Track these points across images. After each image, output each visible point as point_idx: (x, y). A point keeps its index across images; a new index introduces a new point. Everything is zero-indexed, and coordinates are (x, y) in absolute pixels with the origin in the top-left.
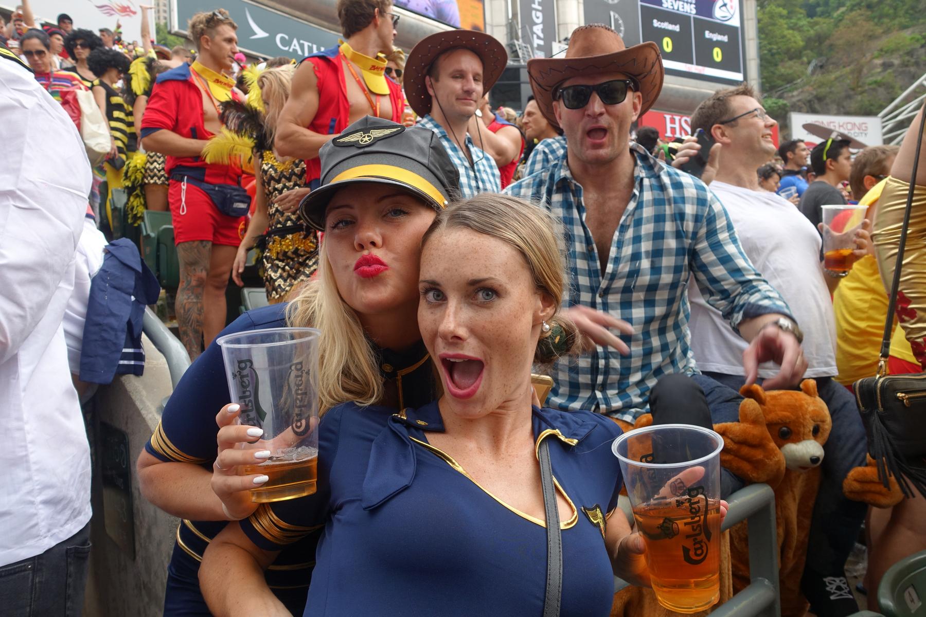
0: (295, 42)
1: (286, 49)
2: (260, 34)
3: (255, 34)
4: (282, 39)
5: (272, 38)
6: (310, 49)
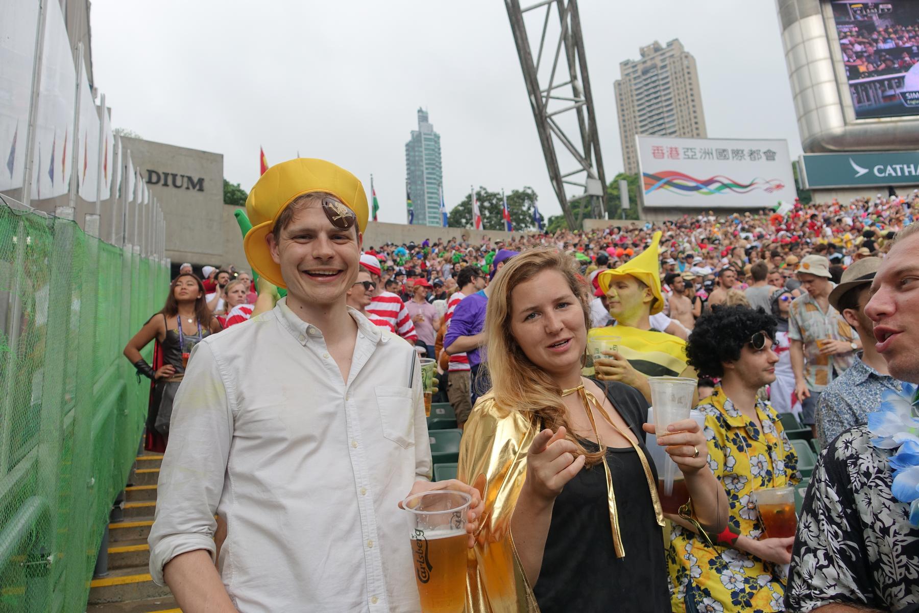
0: (889, 168)
1: (883, 175)
2: (862, 171)
3: (858, 173)
4: (879, 169)
5: (871, 171)
6: (902, 170)
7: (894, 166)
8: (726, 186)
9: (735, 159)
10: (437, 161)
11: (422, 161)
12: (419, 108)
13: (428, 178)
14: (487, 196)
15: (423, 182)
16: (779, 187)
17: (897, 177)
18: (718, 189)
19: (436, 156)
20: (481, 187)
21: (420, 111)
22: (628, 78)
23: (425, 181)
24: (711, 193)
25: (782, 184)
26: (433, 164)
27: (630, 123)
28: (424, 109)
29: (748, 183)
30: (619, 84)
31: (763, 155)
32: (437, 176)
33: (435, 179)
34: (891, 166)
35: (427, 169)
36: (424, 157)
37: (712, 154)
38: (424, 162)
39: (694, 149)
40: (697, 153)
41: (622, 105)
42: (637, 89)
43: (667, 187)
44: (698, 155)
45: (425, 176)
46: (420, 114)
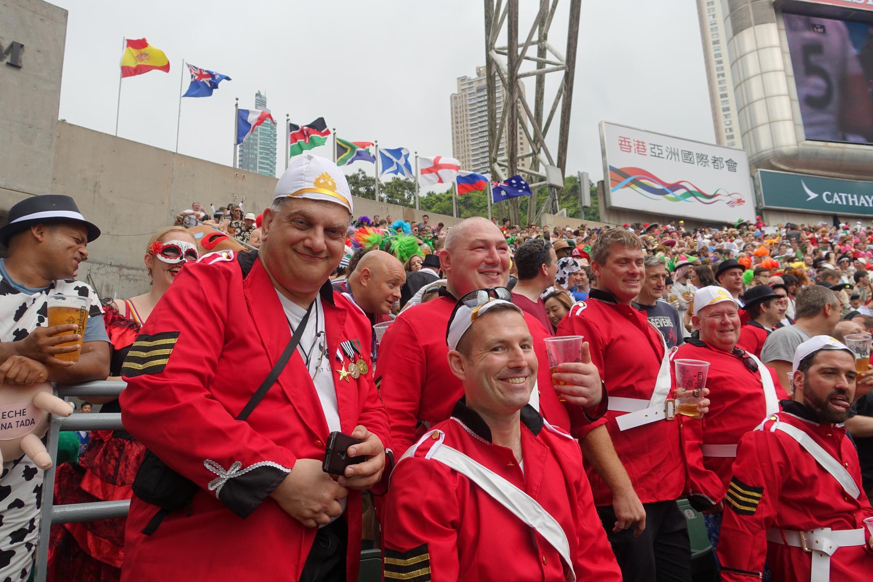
0: (836, 195)
1: (830, 202)
2: (813, 195)
3: (809, 196)
4: (827, 195)
5: (820, 198)
6: (847, 198)
7: (840, 194)
8: (691, 193)
9: (700, 164)
10: (271, 147)
11: (256, 145)
12: (257, 92)
13: (260, 163)
14: (364, 181)
15: (255, 165)
16: (740, 201)
17: (842, 205)
18: (684, 196)
19: (271, 142)
20: (360, 170)
21: (258, 95)
22: (464, 93)
23: (258, 165)
24: (676, 199)
25: (743, 200)
26: (268, 150)
27: (463, 135)
28: (262, 94)
29: (712, 194)
30: (456, 98)
31: (725, 164)
32: (271, 161)
33: (268, 164)
34: (838, 194)
35: (261, 153)
36: (259, 141)
37: (678, 155)
38: (259, 146)
39: (661, 146)
40: (664, 152)
41: (457, 118)
42: (471, 105)
43: (633, 186)
44: (665, 154)
45: (258, 160)
46: (258, 98)
